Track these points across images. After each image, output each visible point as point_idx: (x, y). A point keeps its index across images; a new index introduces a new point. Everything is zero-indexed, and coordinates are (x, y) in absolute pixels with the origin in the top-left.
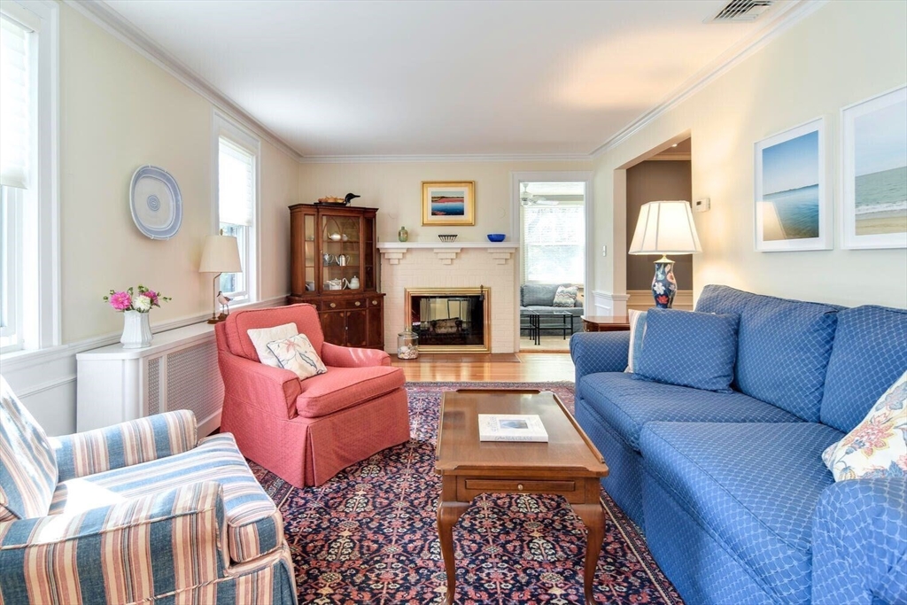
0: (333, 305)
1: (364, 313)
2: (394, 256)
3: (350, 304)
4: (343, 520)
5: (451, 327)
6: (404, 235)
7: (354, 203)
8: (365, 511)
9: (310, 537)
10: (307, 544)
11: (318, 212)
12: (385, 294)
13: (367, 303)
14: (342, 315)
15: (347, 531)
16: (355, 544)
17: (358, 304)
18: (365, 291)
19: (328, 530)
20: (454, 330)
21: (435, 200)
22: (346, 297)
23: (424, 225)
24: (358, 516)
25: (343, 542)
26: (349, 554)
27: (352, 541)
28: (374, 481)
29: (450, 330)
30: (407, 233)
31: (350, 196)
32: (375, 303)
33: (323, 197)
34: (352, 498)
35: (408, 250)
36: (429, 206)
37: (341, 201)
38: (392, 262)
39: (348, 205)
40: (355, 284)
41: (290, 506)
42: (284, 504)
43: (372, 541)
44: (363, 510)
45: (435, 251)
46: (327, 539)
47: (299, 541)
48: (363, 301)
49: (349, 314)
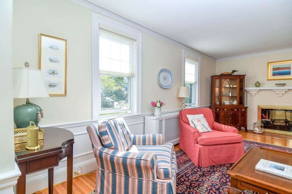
0: (225, 110)
1: (238, 113)
2: (253, 93)
3: (232, 110)
4: (207, 181)
5: (282, 123)
6: (258, 85)
7: (235, 74)
8: (216, 181)
9: (194, 182)
10: (192, 183)
11: (220, 78)
12: (248, 107)
13: (240, 110)
14: (229, 113)
15: (206, 185)
16: (207, 190)
17: (236, 110)
18: (239, 105)
19: (201, 182)
20: (284, 124)
21: (274, 69)
22: (231, 108)
23: (268, 80)
24: (212, 182)
25: (204, 188)
26: (204, 192)
27: (207, 189)
28: (224, 173)
29: (282, 124)
30: (259, 84)
31: (234, 71)
32: (243, 110)
33: (223, 72)
34: (213, 175)
35: (260, 90)
36: (271, 72)
37: (230, 73)
38: (252, 95)
39: (233, 74)
40: (235, 103)
41: (192, 171)
42: (190, 169)
43: (214, 192)
44: (215, 180)
45: (274, 90)
46: (199, 185)
47: (190, 182)
48: (238, 109)
49: (232, 113)
